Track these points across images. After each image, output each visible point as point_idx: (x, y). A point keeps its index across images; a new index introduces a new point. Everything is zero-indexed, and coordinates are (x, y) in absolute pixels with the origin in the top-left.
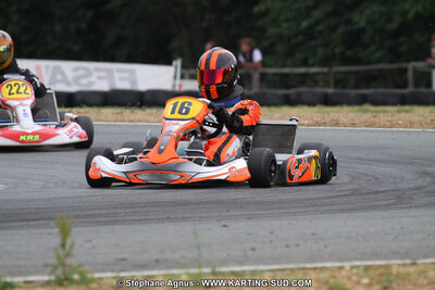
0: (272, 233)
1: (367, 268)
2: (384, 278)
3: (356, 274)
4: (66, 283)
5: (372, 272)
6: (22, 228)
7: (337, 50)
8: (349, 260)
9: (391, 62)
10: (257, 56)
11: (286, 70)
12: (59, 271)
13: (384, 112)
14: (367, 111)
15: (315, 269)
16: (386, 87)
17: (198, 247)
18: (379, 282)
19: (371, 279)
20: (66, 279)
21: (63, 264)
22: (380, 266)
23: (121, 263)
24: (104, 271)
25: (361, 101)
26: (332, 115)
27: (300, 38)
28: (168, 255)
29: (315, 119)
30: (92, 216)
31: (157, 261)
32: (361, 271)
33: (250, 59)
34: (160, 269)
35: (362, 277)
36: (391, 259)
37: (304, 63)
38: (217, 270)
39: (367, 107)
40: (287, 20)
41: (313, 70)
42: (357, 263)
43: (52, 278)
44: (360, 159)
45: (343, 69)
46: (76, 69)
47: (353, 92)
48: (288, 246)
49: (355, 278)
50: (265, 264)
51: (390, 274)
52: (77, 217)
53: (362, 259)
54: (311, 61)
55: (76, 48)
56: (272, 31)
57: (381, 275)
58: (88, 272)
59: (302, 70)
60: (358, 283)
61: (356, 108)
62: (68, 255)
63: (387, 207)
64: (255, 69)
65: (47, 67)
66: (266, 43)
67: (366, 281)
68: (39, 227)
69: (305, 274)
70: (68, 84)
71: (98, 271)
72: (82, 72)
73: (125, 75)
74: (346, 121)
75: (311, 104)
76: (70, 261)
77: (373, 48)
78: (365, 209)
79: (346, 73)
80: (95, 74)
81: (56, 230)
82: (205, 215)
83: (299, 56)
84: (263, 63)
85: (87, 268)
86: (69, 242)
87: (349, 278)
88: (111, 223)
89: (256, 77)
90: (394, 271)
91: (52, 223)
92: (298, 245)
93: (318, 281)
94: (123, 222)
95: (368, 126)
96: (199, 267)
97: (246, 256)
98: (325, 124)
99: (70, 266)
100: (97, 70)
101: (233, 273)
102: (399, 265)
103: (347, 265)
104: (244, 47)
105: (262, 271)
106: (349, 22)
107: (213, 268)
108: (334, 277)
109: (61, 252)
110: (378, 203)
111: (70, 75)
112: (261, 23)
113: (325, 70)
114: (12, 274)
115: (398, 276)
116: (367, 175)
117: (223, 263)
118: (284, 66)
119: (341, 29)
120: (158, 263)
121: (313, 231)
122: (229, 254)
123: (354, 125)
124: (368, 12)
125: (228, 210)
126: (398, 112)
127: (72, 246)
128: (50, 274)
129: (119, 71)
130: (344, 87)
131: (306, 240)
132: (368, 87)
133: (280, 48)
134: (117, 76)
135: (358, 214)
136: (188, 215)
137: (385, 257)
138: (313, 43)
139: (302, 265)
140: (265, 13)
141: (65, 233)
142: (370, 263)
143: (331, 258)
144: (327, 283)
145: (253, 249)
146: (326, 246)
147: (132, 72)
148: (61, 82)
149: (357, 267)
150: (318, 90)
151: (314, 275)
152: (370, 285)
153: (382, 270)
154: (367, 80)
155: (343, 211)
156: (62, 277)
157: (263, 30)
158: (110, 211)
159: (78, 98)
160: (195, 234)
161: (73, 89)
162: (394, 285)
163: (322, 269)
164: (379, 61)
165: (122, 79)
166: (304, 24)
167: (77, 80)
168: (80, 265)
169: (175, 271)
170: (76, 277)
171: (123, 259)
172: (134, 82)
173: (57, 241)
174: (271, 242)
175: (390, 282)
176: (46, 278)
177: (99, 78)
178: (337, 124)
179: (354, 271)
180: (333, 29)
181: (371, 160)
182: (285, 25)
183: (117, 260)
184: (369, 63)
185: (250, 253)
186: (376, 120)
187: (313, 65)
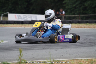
0: (66, 52)
1: (87, 59)
2: (91, 62)
3: (85, 61)
4: (21, 63)
5: (88, 60)
6: (11, 51)
7: (81, 11)
8: (84, 58)
9: (93, 14)
10: (64, 13)
11: (70, 16)
12: (19, 60)
13: (92, 25)
14: (88, 25)
15: (76, 60)
16: (92, 19)
17: (50, 55)
18: (90, 63)
19: (88, 62)
20: (21, 62)
21: (20, 59)
22: (90, 59)
23: (33, 59)
24: (30, 60)
25: (87, 22)
26: (80, 25)
27: (73, 9)
28: (43, 57)
29: (76, 27)
30: (27, 48)
31: (41, 58)
32: (86, 60)
33: (62, 13)
34: (42, 60)
35: (86, 61)
36: (93, 57)
37: (74, 14)
38: (54, 60)
39: (88, 24)
40: (70, 5)
41: (76, 16)
42: (85, 58)
43: (18, 62)
44: (86, 35)
45: (82, 15)
46: (24, 16)
47: (85, 21)
48: (70, 55)
49: (85, 62)
50: (65, 59)
51: (93, 61)
52: (23, 48)
53: (86, 58)
54: (76, 14)
55: (24, 11)
56: (67, 7)
57: (91, 61)
58: (26, 61)
59: (73, 16)
60: (85, 63)
61: (85, 24)
62: (21, 57)
63: (92, 46)
64: (63, 15)
65: (17, 15)
66: (65, 10)
67: (87, 62)
68: (15, 51)
69: (74, 61)
70: (22, 19)
71: (28, 60)
72: (25, 16)
73: (35, 17)
74: (83, 27)
75: (75, 23)
76: (22, 58)
77: (89, 11)
78: (87, 46)
79: (83, 16)
80: (28, 17)
81: (19, 51)
82: (52, 48)
83: (73, 13)
84: (65, 14)
85: (26, 60)
86: (22, 54)
87: (83, 62)
88: (31, 50)
89: (63, 17)
90: (94, 60)
91: (18, 50)
92: (72, 54)
93: (77, 62)
94: (33, 50)
95: (88, 28)
96: (50, 59)
97: (60, 57)
98: (78, 28)
99: (22, 59)
100: (28, 16)
101: (58, 61)
102: (95, 59)
103: (83, 59)
104: (61, 11)
105: (64, 60)
106: (84, 5)
107: (53, 59)
108: (80, 62)
109: (20, 56)
110: (90, 45)
111: (22, 17)
112: (65, 5)
113: (78, 16)
114: (9, 61)
115: (94, 61)
116: (88, 39)
117: (56, 58)
118: (70, 15)
119: (82, 7)
120: (41, 59)
121: (76, 51)
122: (57, 57)
123: (85, 28)
124: (88, 3)
125: (57, 47)
126: (95, 25)
127: (22, 55)
128: (17, 61)
129: (33, 16)
130: (83, 19)
131: (74, 53)
132: (88, 19)
133: (69, 11)
134: (33, 17)
135: (86, 48)
136: (48, 48)
137: (92, 57)
138: (76, 10)
139: (73, 59)
140: (65, 3)
141: (21, 52)
142: (88, 58)
143: (79, 57)
144: (78, 63)
145: (62, 55)
146: (78, 55)
147: (36, 16)
148: (20, 19)
149: (85, 59)
150: (77, 20)
151: (76, 61)
152: (88, 63)
153: (91, 60)
154: (88, 18)
155: (82, 47)
156: (20, 62)
157: (65, 7)
158: (31, 47)
159: (24, 22)
160: (49, 52)
161: (23, 20)
162: (93, 63)
163: (77, 60)
164: (91, 14)
165: (34, 18)
166: (74, 6)
167: (24, 18)
168: (24, 59)
169: (45, 60)
170: (23, 62)
171: (34, 58)
172: (36, 18)
173: (19, 54)
174: (66, 54)
175: (93, 62)
176: (16, 62)
177: (29, 18)
178: (81, 27)
179: (85, 60)
180: (81, 7)
181: (89, 36)
182: (70, 6)
183: (32, 58)
184: (88, 14)
185: (62, 56)
186: (90, 27)
187: (76, 15)
